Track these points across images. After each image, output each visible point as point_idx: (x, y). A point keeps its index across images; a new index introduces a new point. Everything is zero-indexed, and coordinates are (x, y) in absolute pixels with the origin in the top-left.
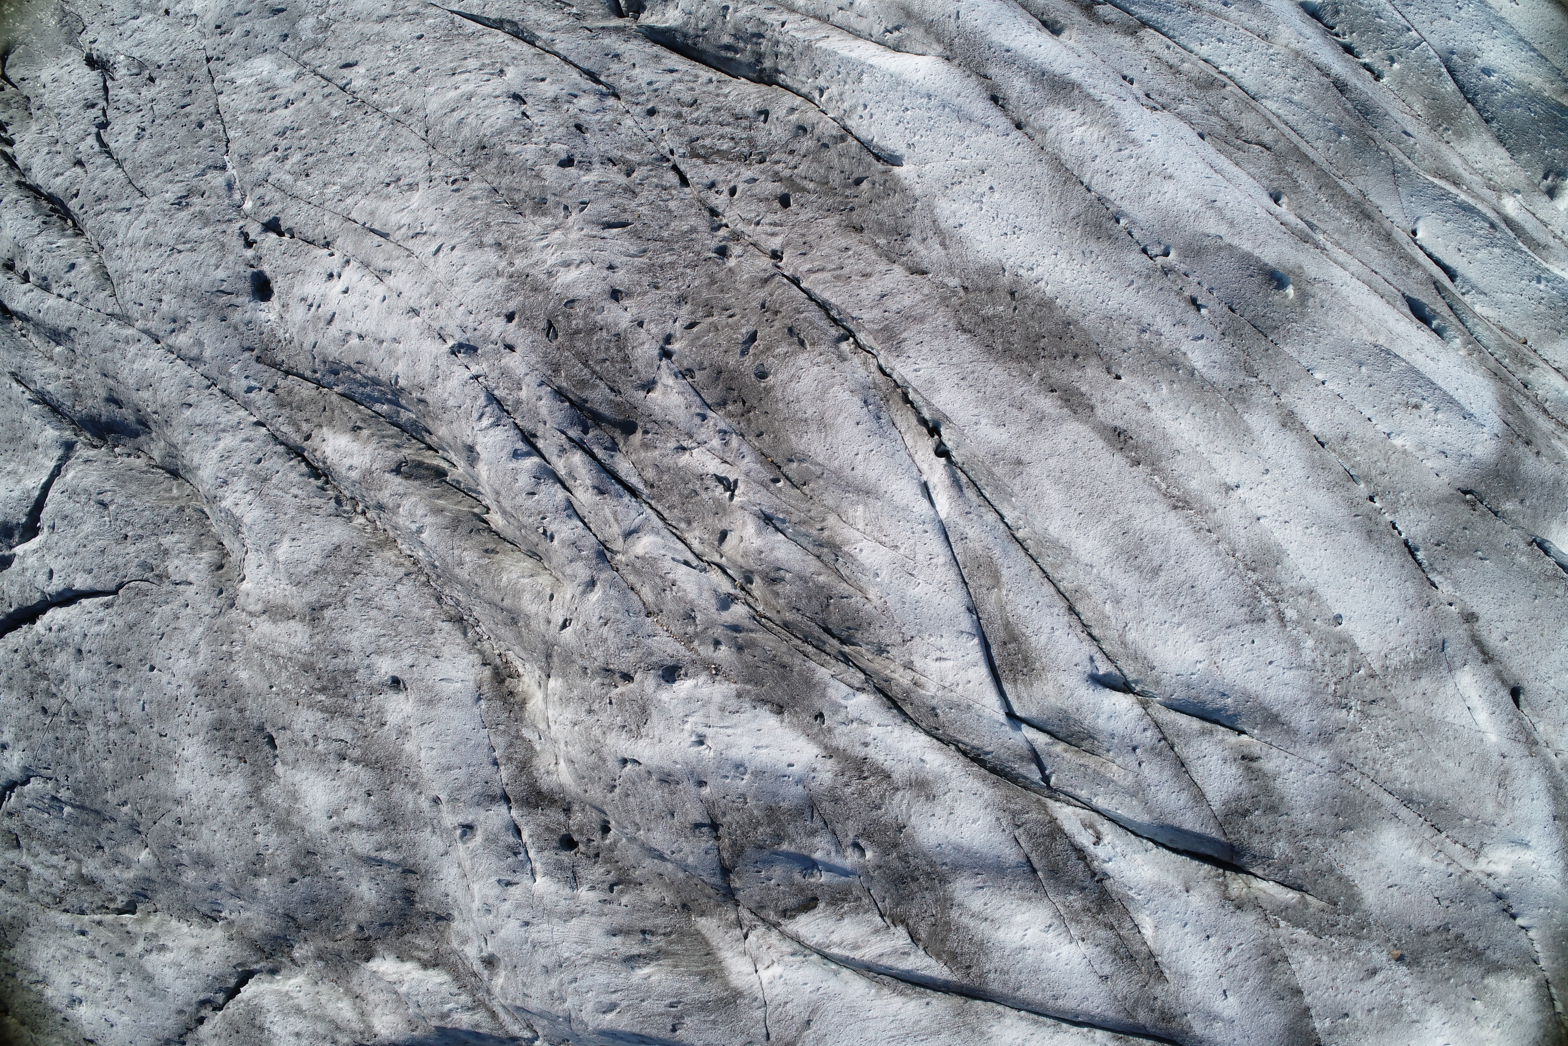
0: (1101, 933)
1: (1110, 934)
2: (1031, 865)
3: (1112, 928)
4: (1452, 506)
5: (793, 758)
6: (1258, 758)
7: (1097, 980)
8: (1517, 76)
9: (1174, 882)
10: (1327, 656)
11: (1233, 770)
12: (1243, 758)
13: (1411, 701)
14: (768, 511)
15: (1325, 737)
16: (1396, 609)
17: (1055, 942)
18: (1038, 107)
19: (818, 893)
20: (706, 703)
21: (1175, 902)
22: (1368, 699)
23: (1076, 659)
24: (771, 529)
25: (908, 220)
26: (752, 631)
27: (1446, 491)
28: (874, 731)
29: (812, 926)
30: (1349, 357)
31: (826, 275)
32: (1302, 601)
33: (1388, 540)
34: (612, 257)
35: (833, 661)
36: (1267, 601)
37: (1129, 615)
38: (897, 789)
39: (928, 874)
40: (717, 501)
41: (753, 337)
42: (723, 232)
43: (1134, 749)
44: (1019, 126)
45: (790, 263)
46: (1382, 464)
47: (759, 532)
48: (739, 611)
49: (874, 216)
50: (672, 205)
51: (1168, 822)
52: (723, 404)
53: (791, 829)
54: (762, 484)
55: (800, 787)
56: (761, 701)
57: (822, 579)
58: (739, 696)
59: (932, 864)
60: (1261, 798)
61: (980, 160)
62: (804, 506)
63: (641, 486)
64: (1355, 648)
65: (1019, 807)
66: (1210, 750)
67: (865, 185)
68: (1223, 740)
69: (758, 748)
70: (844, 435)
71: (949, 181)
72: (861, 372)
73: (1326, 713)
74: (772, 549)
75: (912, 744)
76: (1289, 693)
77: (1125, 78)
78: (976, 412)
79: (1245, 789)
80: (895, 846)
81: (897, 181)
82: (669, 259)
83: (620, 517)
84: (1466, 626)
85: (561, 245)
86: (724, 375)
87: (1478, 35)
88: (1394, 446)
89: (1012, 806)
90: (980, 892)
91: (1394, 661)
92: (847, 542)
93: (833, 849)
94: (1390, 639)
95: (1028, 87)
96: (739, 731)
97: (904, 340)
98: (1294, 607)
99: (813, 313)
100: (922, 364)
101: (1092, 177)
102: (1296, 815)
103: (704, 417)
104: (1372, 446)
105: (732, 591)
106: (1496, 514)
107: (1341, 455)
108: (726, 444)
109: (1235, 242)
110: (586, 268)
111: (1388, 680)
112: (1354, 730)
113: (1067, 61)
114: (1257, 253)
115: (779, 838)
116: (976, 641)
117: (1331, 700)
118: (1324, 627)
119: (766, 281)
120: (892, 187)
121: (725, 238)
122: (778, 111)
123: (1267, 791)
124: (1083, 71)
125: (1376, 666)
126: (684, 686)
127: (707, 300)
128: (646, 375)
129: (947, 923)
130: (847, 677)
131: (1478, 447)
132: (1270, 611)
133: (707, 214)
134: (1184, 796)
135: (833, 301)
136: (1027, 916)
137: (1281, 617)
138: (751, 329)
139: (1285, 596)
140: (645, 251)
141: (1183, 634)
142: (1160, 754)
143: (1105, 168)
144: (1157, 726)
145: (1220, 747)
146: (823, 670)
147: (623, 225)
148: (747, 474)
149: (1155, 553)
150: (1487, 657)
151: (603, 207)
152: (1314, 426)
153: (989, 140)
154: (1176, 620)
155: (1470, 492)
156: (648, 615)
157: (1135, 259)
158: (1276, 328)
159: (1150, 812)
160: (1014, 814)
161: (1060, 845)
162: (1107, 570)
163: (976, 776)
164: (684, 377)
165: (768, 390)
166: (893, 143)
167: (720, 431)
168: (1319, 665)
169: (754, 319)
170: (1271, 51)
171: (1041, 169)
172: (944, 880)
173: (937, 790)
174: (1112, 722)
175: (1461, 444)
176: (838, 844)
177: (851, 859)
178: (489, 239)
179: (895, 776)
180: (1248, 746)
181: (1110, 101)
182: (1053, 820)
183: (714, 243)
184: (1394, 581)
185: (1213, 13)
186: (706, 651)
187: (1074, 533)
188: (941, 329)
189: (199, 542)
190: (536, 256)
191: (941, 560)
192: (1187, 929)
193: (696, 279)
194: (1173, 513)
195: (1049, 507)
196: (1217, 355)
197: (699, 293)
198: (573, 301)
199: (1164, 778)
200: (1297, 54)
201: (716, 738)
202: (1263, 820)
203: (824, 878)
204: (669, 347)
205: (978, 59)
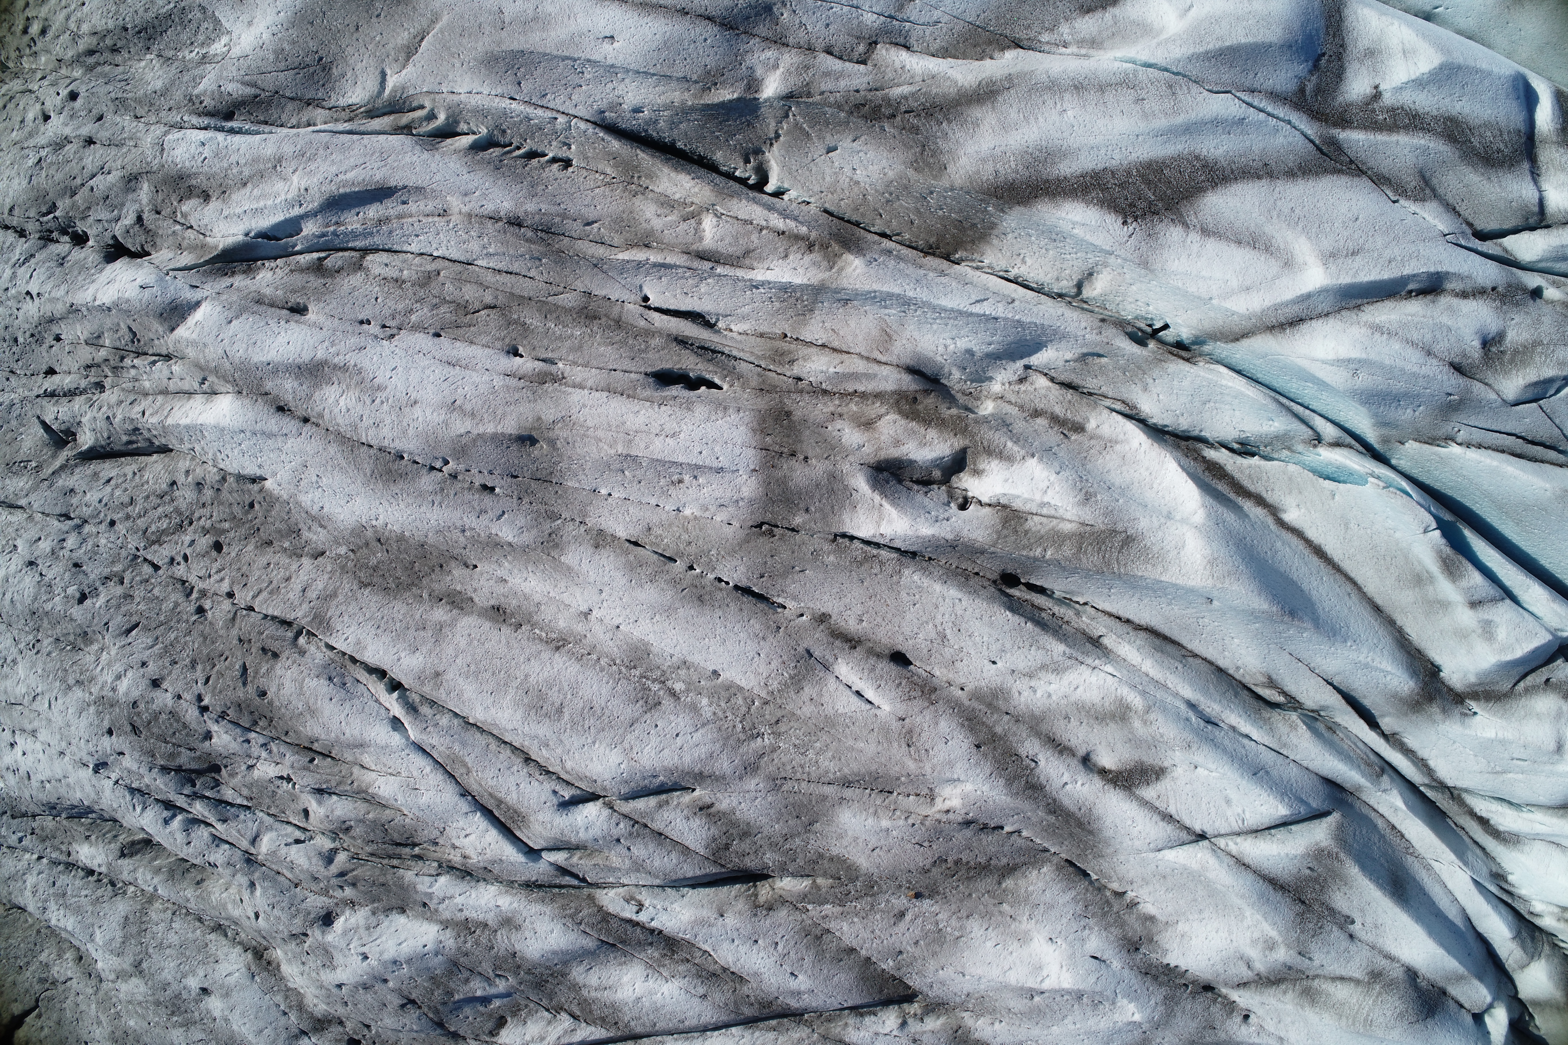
0: (682, 968)
1: (689, 965)
2: (607, 943)
3: (688, 961)
4: (752, 544)
5: (424, 941)
6: (712, 805)
7: (698, 1000)
8: (659, 101)
9: (708, 913)
10: (723, 704)
11: (697, 823)
12: (701, 809)
13: (804, 709)
14: (317, 787)
15: (750, 768)
16: (751, 647)
17: (656, 986)
18: (309, 397)
19: (501, 1012)
20: (356, 929)
21: (714, 929)
22: (773, 721)
23: (543, 799)
24: (326, 796)
25: (293, 520)
26: (353, 870)
27: (741, 534)
28: (459, 900)
29: (511, 1035)
30: (610, 470)
31: (265, 594)
32: (682, 672)
33: (719, 595)
34: (141, 656)
35: (413, 863)
36: (655, 687)
37: (559, 751)
38: (496, 931)
39: (552, 975)
40: (287, 792)
41: (244, 669)
42: (195, 595)
43: (618, 840)
44: (306, 420)
45: (243, 597)
46: (685, 537)
47: (320, 803)
48: (341, 858)
49: (273, 528)
50: (156, 592)
51: (674, 878)
52: (255, 723)
53: (452, 985)
54: (305, 768)
55: (440, 956)
56: (388, 910)
57: (371, 816)
58: (374, 913)
59: (547, 968)
60: (731, 831)
61: (299, 460)
62: (336, 769)
63: (245, 803)
64: (741, 689)
65: (573, 910)
66: (672, 816)
67: (257, 506)
68: (679, 804)
69: (400, 944)
70: (327, 713)
71: (295, 481)
72: (319, 655)
73: (744, 749)
74: (332, 811)
75: (486, 898)
76: (703, 751)
77: (362, 322)
78: (395, 650)
79: (714, 831)
80: (519, 967)
81: (271, 495)
82: (173, 636)
83: (243, 832)
84: (822, 627)
85: (110, 664)
86: (243, 706)
87: (610, 85)
88: (686, 517)
89: (568, 912)
90: (592, 971)
91: (775, 685)
92: (369, 786)
93: (486, 984)
94: (761, 671)
95: (296, 384)
96: (384, 938)
97: (330, 618)
98: (679, 680)
99: (271, 629)
100: (348, 632)
101: (367, 435)
102: (766, 830)
103: (248, 741)
104: (670, 525)
105: (332, 846)
106: (793, 530)
107: (652, 544)
108: (270, 752)
109: (481, 429)
110: (130, 674)
111: (779, 701)
112: (774, 750)
113: (311, 342)
114: (500, 429)
115: (450, 993)
116: (479, 814)
117: (742, 736)
118: (709, 684)
119: (234, 619)
120: (270, 500)
121: (197, 599)
122: (181, 479)
123: (734, 824)
124: (326, 343)
125: (764, 694)
126: (339, 924)
127: (208, 654)
128: (201, 730)
129: (585, 1000)
130: (425, 870)
131: (744, 489)
132: (661, 693)
133: (179, 586)
134: (674, 855)
135: (276, 614)
136: (629, 976)
137: (673, 694)
138: (240, 663)
139: (668, 675)
140: (157, 638)
141: (600, 749)
142: (638, 835)
143: (371, 422)
144: (625, 816)
145: (678, 811)
146: (410, 873)
147: (136, 625)
148: (292, 767)
149: (555, 697)
150: (852, 642)
151: (118, 621)
152: (622, 533)
153: (292, 444)
154: (589, 741)
155: (762, 524)
156: (296, 886)
157: (427, 481)
158: (551, 473)
159: (657, 877)
160: (572, 916)
161: (614, 923)
162: (527, 728)
163: (536, 901)
164: (223, 718)
165: (271, 703)
166: (251, 470)
167: (262, 746)
168: (720, 714)
169: (239, 654)
170: (451, 225)
171: (333, 449)
172: (564, 975)
173: (519, 921)
174: (590, 831)
175: (729, 494)
176: (488, 979)
177: (501, 986)
178: (71, 681)
179: (490, 923)
180: (700, 799)
181: (352, 359)
182: (600, 909)
183: (192, 608)
184: (738, 626)
185: (400, 217)
186: (338, 894)
187: (493, 711)
188: (350, 594)
189: (60, 948)
190: (100, 680)
191: (428, 769)
192: (736, 942)
193: (194, 642)
194: (557, 655)
195: (470, 700)
196: (521, 521)
197: (201, 652)
198: (135, 702)
199: (651, 851)
200: (470, 216)
201: (372, 950)
202: (743, 845)
203: (497, 1003)
204: (203, 704)
205: (256, 382)
